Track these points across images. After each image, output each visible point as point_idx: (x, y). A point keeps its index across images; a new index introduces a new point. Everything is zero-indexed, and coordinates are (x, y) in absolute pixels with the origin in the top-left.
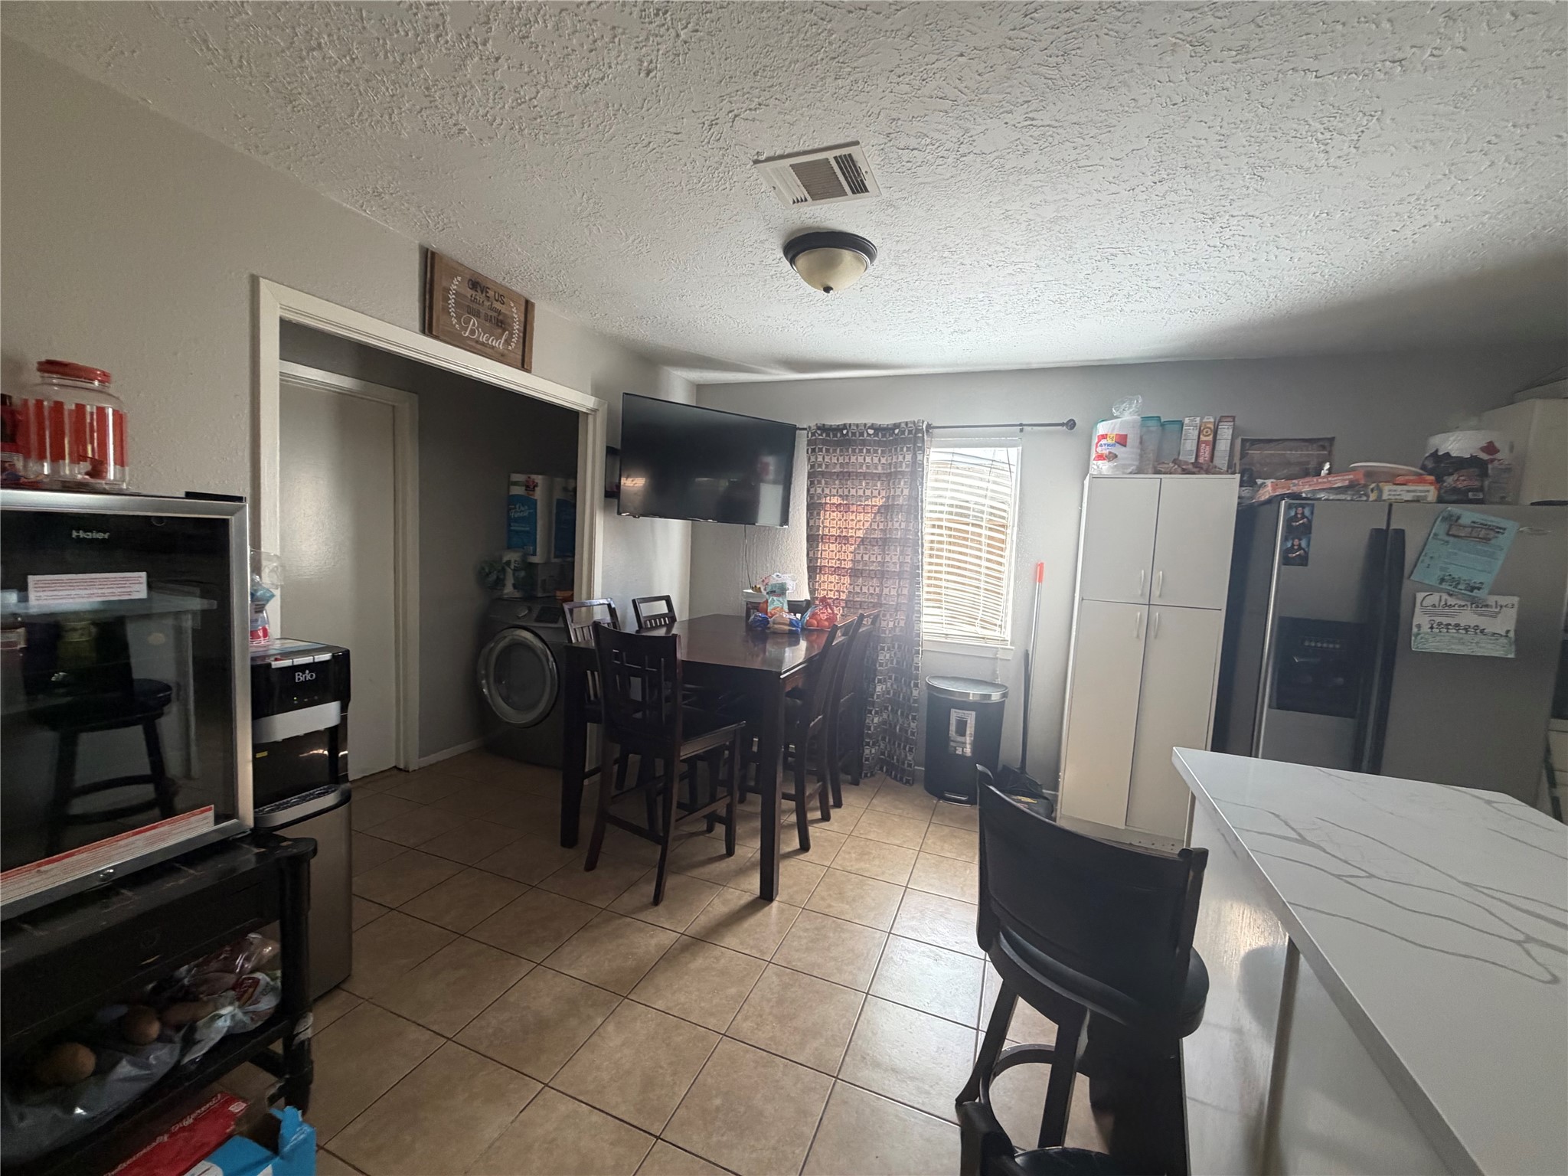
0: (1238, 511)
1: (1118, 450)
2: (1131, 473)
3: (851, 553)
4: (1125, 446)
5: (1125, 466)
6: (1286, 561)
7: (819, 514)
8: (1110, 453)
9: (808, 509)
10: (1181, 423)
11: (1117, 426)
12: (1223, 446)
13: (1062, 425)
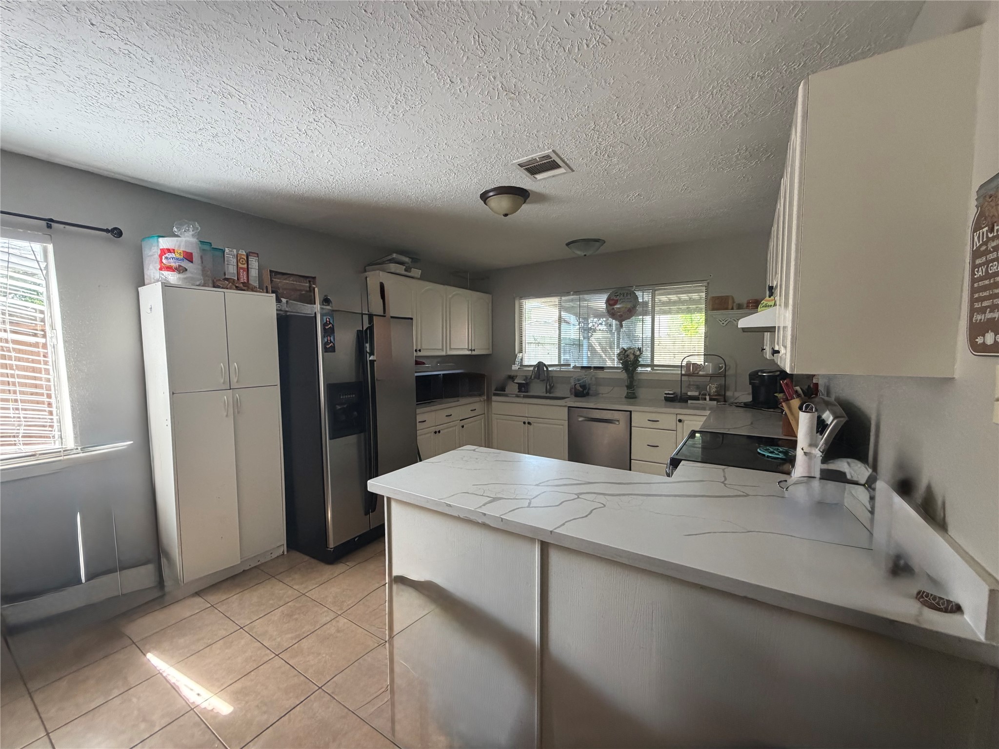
0: (277, 318)
1: (186, 264)
2: (199, 285)
4: (192, 262)
5: (192, 279)
6: (326, 350)
8: (180, 266)
10: (224, 252)
11: (183, 244)
12: (254, 273)
13: (107, 231)
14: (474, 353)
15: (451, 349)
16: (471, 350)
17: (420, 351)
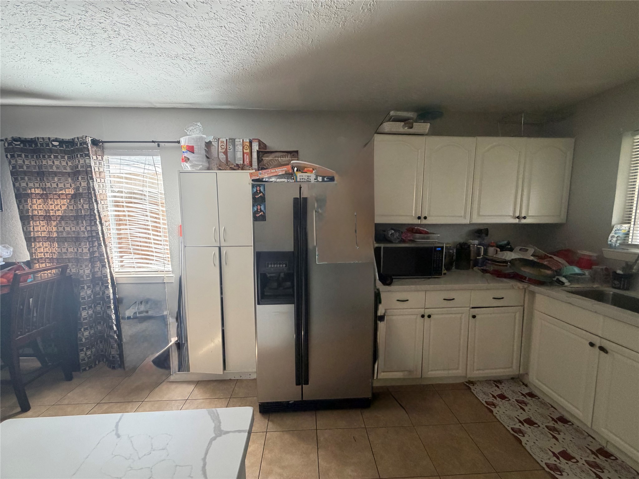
1: (189, 155)
3: (55, 226)
4: (193, 153)
5: (195, 165)
6: (256, 219)
7: (26, 201)
8: (185, 157)
9: (16, 198)
11: (187, 141)
12: (255, 155)
14: (523, 221)
15: (479, 215)
16: (518, 217)
17: (425, 218)
